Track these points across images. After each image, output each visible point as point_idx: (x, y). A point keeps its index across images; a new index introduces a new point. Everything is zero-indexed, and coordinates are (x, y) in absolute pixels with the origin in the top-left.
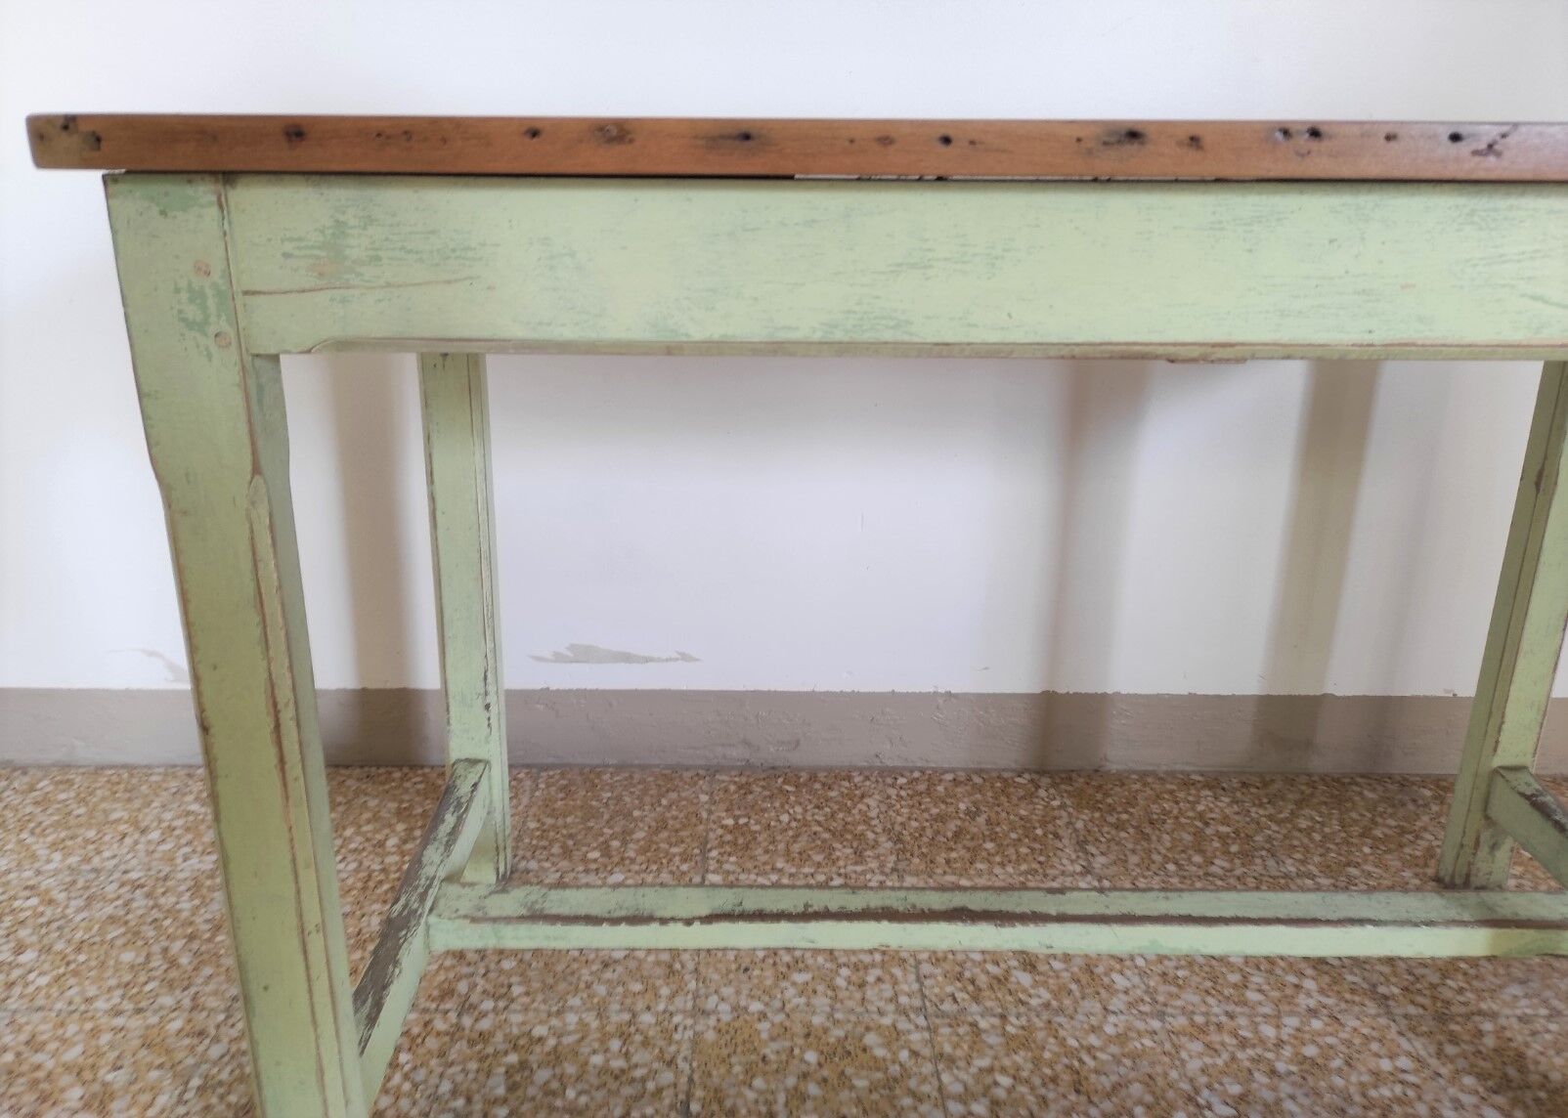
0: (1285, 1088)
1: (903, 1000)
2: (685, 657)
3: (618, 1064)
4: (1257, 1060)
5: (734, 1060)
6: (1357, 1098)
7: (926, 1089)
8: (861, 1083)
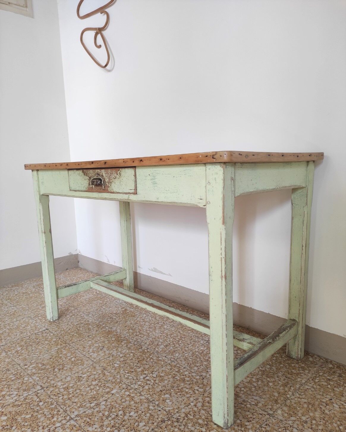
0: (171, 380)
1: (139, 340)
2: (170, 275)
3: (92, 328)
4: (174, 374)
5: (104, 335)
6: (180, 388)
7: (120, 350)
8: (113, 345)
